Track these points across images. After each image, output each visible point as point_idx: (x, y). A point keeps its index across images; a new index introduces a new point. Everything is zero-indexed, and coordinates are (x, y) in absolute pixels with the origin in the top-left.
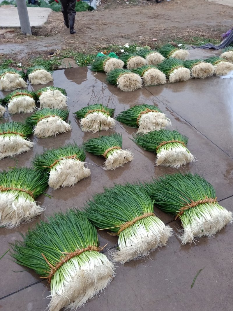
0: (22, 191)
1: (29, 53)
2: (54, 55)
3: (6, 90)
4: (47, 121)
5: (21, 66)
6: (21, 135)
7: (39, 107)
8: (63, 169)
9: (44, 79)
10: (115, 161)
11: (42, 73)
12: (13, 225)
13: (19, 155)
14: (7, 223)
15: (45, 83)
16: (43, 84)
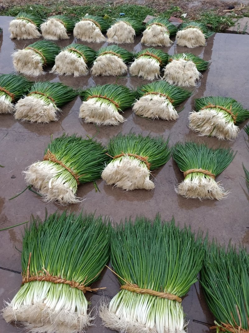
0: (68, 171)
1: (205, 2)
2: (233, 10)
3: (146, 45)
4: (151, 99)
5: (185, 17)
6: (116, 105)
7: (162, 77)
8: (120, 168)
9: (193, 41)
10: (191, 190)
11: (193, 32)
12: (47, 199)
13: (105, 126)
14: (44, 194)
15: (191, 47)
16: (189, 47)
